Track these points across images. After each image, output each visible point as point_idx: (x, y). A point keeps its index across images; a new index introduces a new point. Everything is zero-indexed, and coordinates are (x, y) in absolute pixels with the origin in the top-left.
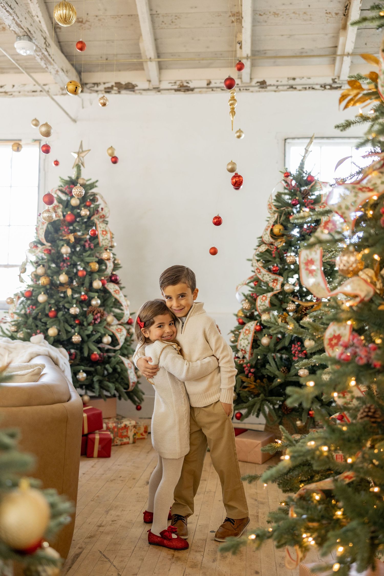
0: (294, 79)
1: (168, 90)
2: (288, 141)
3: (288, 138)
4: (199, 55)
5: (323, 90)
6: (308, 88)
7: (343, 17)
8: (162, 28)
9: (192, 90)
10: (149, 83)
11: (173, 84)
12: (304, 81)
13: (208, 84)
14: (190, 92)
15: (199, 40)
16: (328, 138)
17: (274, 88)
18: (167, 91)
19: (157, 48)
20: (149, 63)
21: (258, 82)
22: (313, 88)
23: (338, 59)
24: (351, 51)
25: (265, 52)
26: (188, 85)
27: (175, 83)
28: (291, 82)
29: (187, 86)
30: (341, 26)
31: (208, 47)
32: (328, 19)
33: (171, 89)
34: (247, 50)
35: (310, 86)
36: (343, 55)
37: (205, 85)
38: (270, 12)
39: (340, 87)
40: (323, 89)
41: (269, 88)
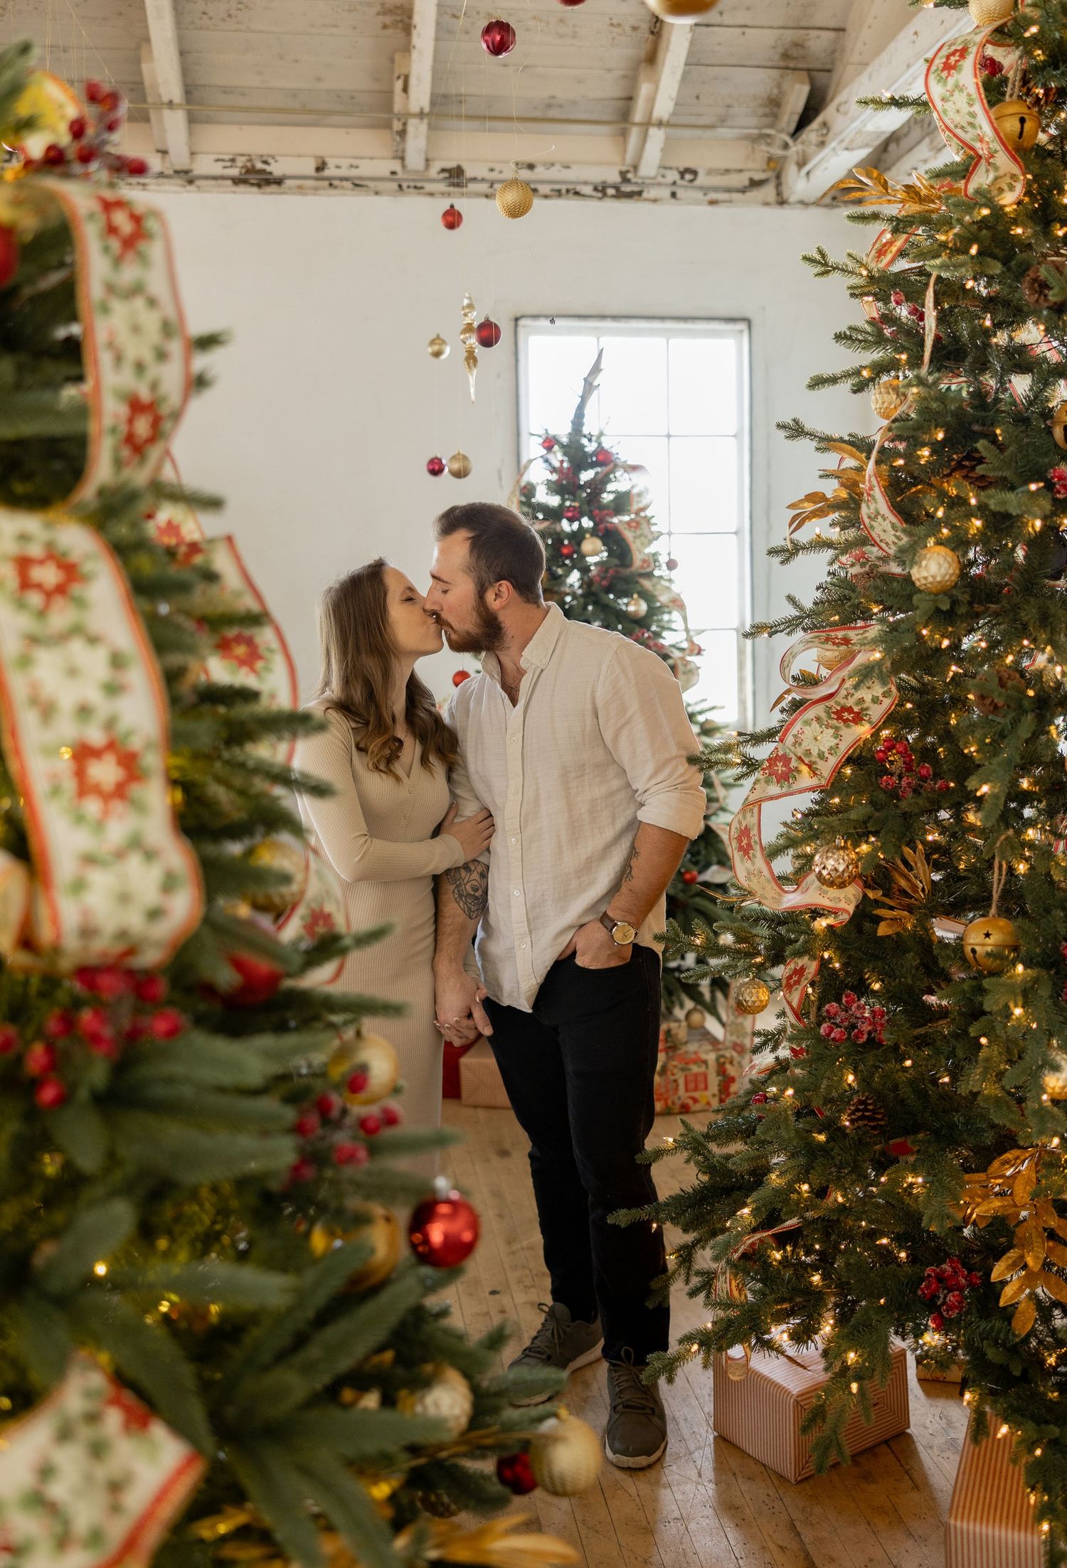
0: (531, 167)
1: (215, 178)
2: (522, 322)
3: (522, 317)
4: (295, 96)
5: (600, 199)
6: (564, 191)
7: (647, 35)
8: (201, 28)
9: (279, 182)
10: (163, 159)
11: (228, 164)
12: (556, 173)
13: (318, 169)
14: (274, 188)
15: (297, 61)
16: (615, 317)
17: (484, 187)
18: (212, 182)
19: (185, 71)
20: (167, 113)
21: (443, 170)
22: (577, 193)
23: (635, 133)
24: (665, 117)
25: (460, 98)
26: (268, 169)
27: (233, 160)
28: (525, 174)
29: (263, 171)
30: (643, 52)
31: (319, 79)
32: (613, 38)
33: (223, 178)
34: (420, 96)
35: (570, 187)
36: (647, 124)
37: (312, 172)
38: (478, 13)
39: (640, 193)
40: (600, 195)
41: (472, 187)
